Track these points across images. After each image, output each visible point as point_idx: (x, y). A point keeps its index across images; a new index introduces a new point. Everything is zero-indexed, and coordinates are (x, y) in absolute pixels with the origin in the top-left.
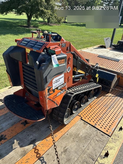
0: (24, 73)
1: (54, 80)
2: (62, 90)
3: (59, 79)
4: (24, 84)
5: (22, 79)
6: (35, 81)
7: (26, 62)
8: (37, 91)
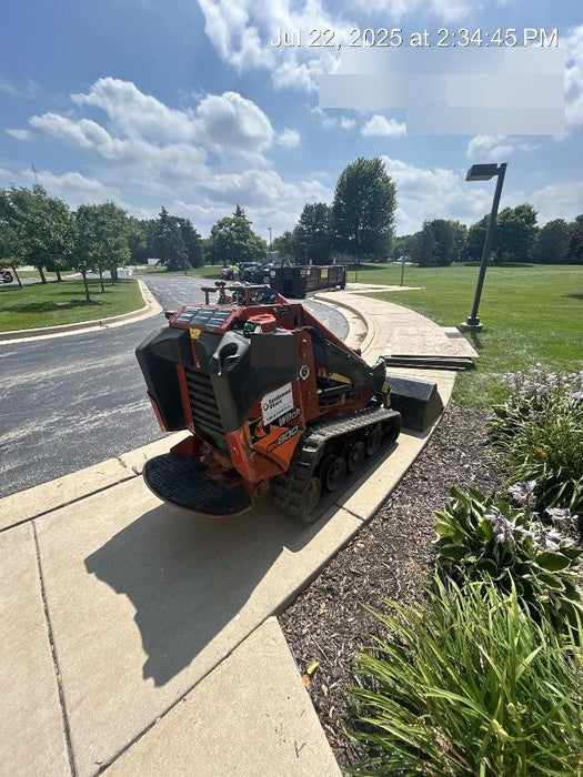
0: (192, 393)
1: (265, 400)
2: (291, 427)
3: (279, 397)
4: (194, 421)
5: (188, 410)
6: (219, 417)
7: (193, 364)
8: (223, 434)
